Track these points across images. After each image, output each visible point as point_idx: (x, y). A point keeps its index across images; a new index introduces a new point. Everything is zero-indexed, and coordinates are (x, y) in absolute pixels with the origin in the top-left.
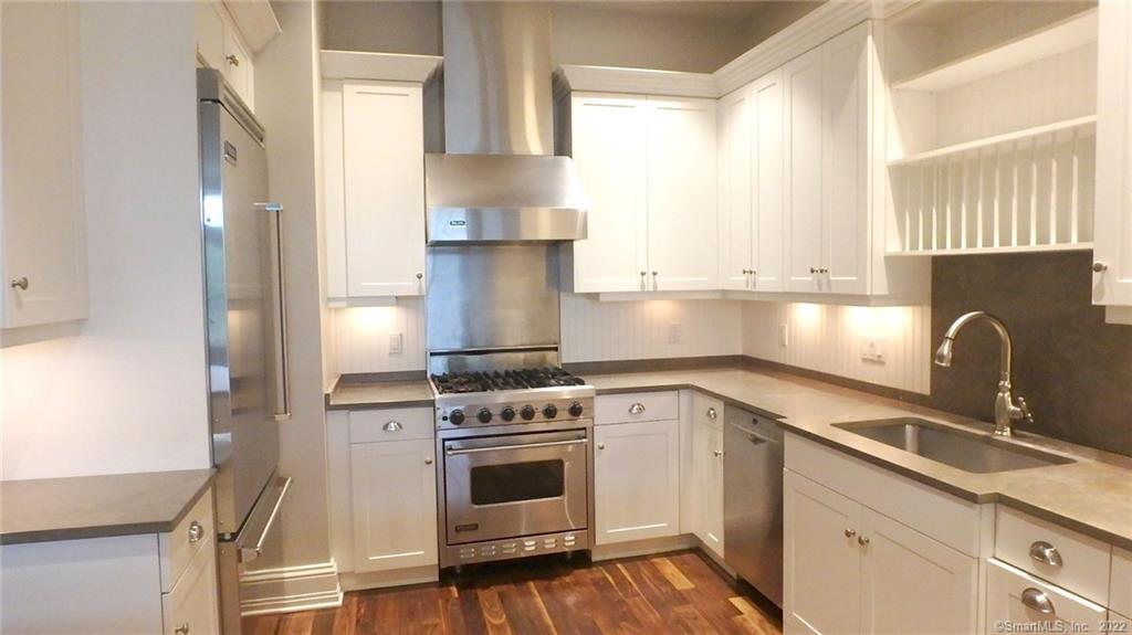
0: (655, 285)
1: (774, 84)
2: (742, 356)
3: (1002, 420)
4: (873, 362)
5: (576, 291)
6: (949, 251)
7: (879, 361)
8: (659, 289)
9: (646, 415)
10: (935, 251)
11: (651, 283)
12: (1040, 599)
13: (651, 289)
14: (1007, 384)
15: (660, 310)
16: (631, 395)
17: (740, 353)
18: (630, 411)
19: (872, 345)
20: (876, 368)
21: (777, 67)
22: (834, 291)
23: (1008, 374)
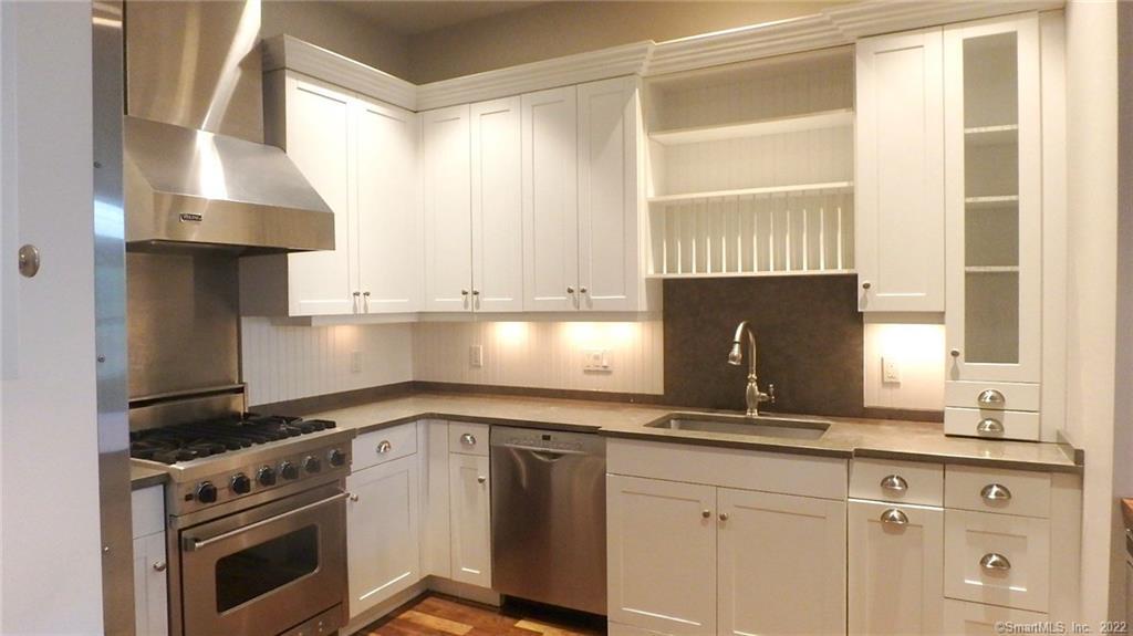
0: (366, 307)
1: (508, 111)
2: (413, 382)
3: (750, 404)
4: (597, 372)
5: (292, 313)
6: (679, 274)
7: (606, 371)
8: (370, 312)
9: (392, 454)
10: (666, 275)
11: (362, 304)
12: (895, 514)
13: (362, 312)
14: (754, 376)
15: (344, 335)
16: (376, 433)
17: (410, 379)
18: (379, 451)
19: (597, 358)
20: (602, 378)
21: (514, 95)
22: (594, 309)
23: (754, 368)
